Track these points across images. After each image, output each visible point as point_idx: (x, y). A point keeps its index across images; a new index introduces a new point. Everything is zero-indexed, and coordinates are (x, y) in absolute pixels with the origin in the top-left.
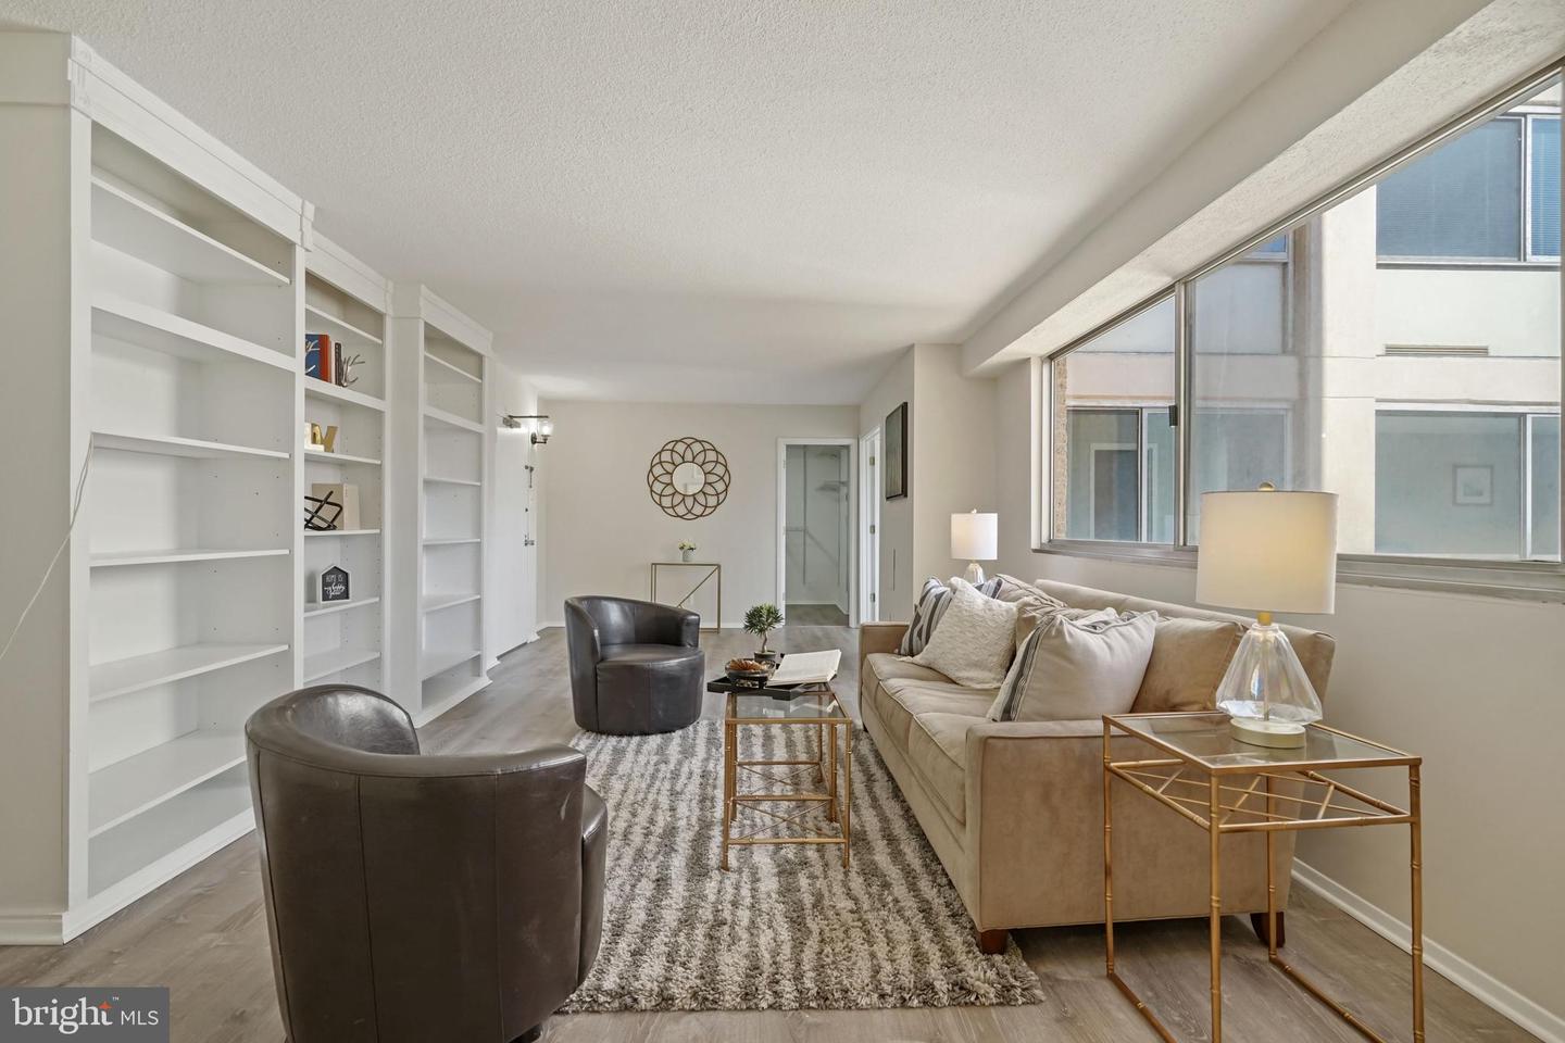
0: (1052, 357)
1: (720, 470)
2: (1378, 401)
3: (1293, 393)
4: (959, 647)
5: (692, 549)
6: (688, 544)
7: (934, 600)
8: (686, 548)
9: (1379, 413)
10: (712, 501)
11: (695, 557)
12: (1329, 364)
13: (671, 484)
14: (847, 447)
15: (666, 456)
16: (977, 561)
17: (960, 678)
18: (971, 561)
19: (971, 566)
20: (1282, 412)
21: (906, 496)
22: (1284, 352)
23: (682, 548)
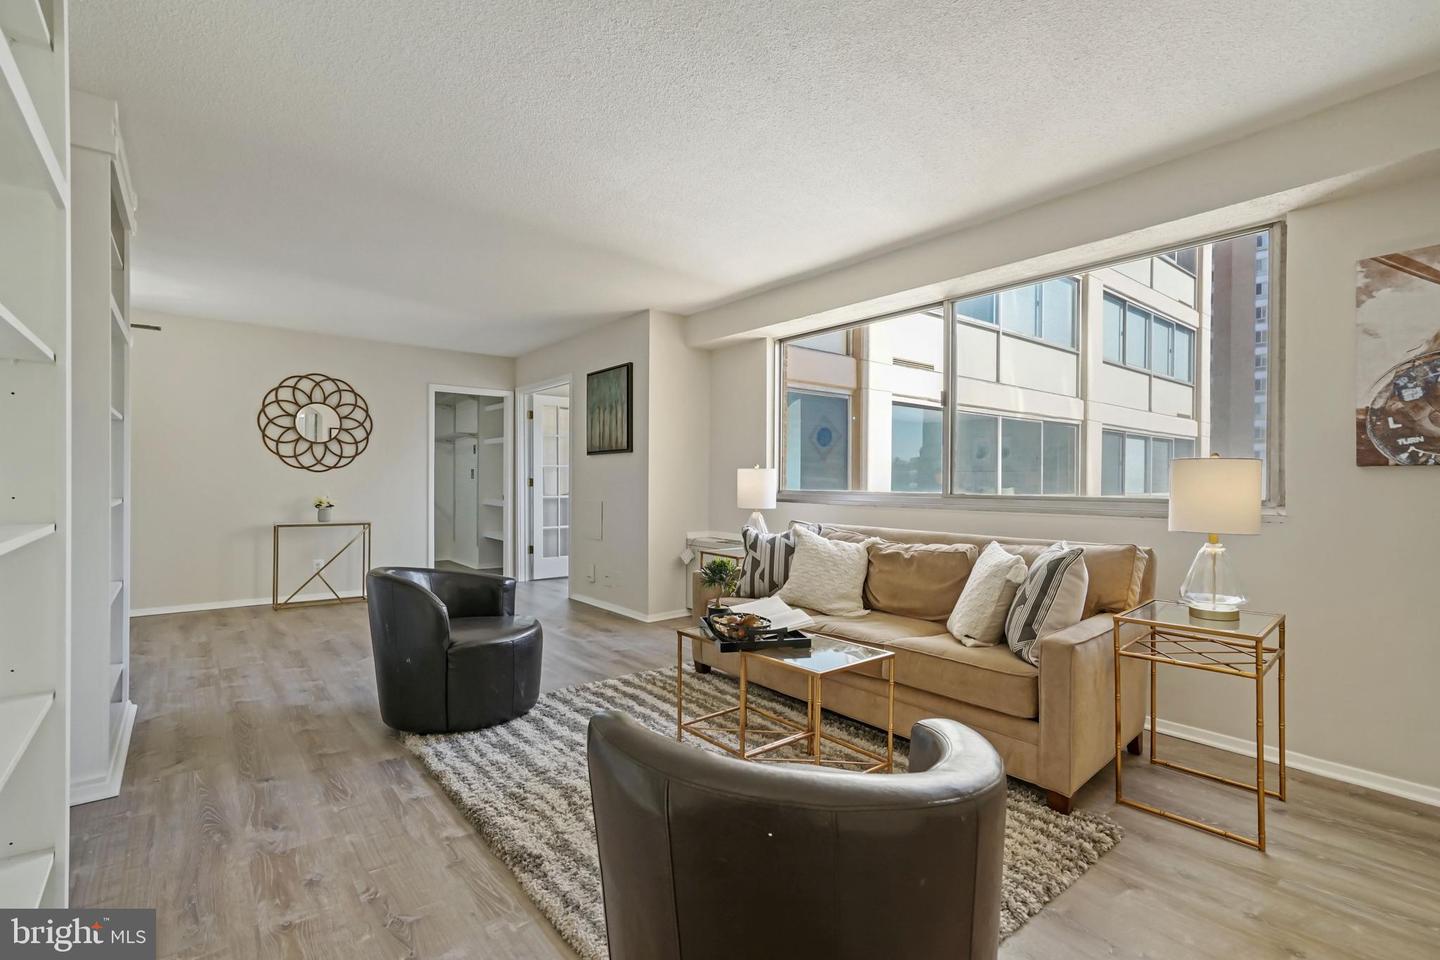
0: (781, 341)
1: (359, 415)
2: (894, 395)
3: (853, 385)
4: (828, 584)
5: (331, 506)
6: (325, 500)
7: (769, 546)
8: (324, 505)
9: (895, 403)
10: (349, 450)
11: (334, 516)
12: (871, 364)
13: (294, 428)
14: (500, 400)
15: (285, 394)
16: (759, 510)
17: (830, 610)
18: (754, 510)
19: (754, 515)
20: (847, 397)
21: (632, 451)
22: (848, 354)
23: (318, 506)
